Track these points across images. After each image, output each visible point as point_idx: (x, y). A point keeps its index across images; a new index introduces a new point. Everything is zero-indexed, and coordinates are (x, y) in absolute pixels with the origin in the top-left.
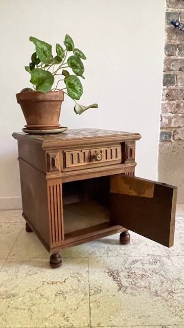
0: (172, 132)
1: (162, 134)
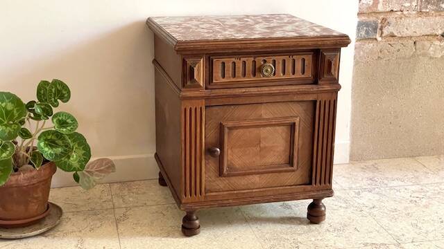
0: (380, 21)
1: (360, 25)
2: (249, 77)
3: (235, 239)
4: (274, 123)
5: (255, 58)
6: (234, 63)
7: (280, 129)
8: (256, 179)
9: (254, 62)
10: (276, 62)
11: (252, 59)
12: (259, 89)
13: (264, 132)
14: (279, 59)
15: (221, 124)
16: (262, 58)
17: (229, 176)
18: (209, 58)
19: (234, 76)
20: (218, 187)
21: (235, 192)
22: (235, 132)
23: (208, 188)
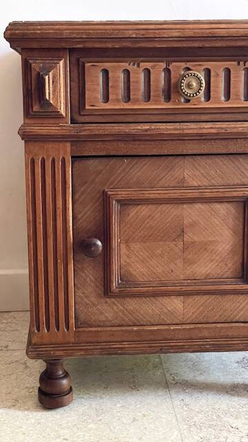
2: (157, 102)
3: (134, 420)
4: (208, 195)
5: (168, 64)
6: (127, 72)
7: (222, 209)
8: (176, 305)
9: (167, 71)
10: (212, 74)
11: (163, 65)
12: (177, 125)
13: (191, 213)
14: (218, 68)
15: (104, 193)
16: (183, 65)
17: (122, 295)
18: (78, 60)
19: (128, 98)
20: (102, 318)
21: (135, 328)
22: (133, 212)
23: (82, 317)
